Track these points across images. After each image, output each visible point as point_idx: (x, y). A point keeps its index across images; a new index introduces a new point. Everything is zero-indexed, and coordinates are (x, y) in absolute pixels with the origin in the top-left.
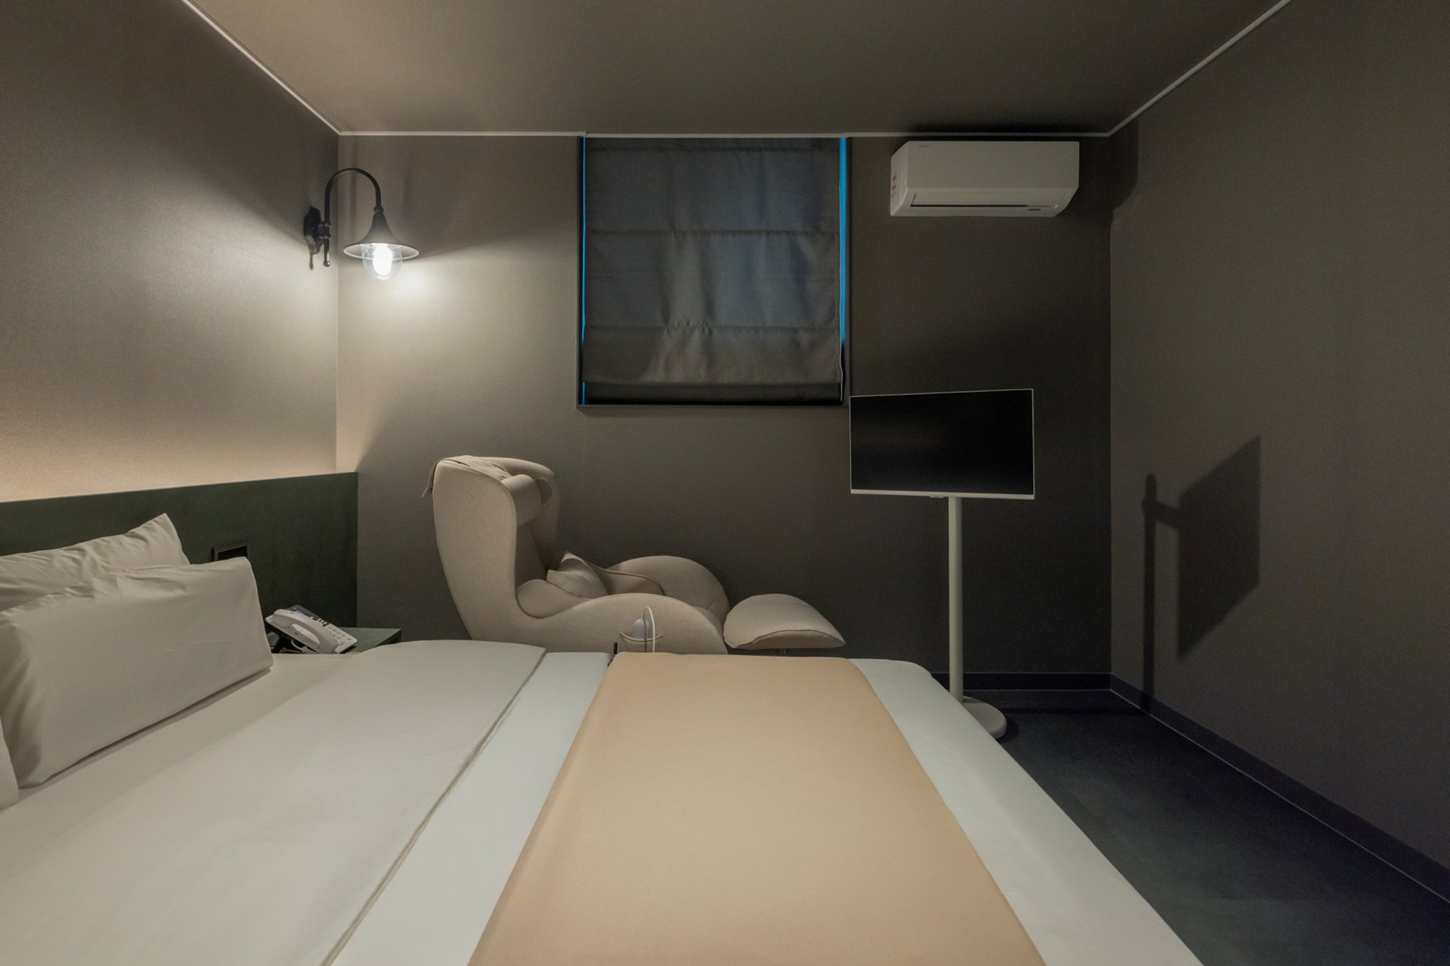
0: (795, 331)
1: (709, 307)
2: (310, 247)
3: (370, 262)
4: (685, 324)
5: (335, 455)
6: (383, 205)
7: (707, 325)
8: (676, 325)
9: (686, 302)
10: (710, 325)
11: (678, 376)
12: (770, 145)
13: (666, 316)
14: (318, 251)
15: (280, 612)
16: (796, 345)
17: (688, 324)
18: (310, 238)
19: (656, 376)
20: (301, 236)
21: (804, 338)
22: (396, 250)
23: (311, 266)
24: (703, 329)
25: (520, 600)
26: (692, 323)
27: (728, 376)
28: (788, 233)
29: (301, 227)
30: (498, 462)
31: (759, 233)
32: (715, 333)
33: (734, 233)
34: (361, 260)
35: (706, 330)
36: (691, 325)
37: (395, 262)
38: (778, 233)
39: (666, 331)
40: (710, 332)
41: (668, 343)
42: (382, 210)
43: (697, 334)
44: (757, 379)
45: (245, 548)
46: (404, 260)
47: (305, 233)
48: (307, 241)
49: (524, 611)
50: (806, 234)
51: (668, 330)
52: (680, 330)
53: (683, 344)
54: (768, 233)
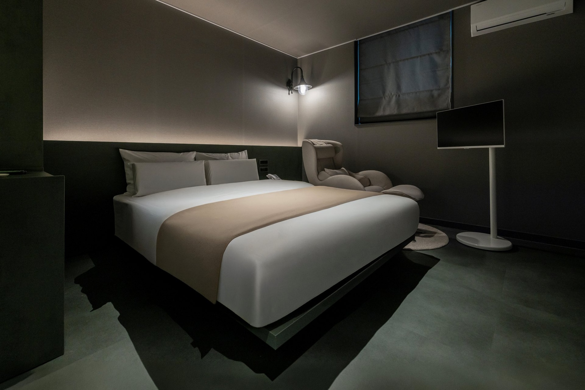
0: (432, 91)
1: (399, 88)
2: (289, 89)
3: (300, 91)
4: (390, 94)
5: (297, 142)
6: (303, 75)
7: (398, 93)
8: (387, 95)
9: (390, 87)
10: (399, 93)
11: (387, 113)
12: (422, 23)
13: (384, 93)
14: (290, 90)
15: (269, 174)
16: (432, 96)
17: (391, 94)
18: (288, 87)
19: (380, 113)
20: (286, 87)
21: (436, 93)
22: (307, 86)
23: (289, 94)
24: (397, 95)
25: (319, 177)
26: (393, 94)
27: (405, 111)
28: (429, 54)
29: (286, 85)
30: (325, 141)
31: (417, 57)
32: (401, 96)
33: (407, 59)
34: (298, 90)
35: (398, 95)
36: (392, 94)
37: (306, 90)
38: (424, 55)
39: (384, 98)
40: (399, 96)
41: (384, 102)
42: (303, 76)
43: (394, 97)
44: (416, 110)
45: (267, 161)
46: (308, 89)
47: (287, 86)
48: (288, 88)
49: (319, 179)
50: (436, 53)
51: (384, 97)
52: (388, 97)
53: (390, 101)
54: (421, 56)
